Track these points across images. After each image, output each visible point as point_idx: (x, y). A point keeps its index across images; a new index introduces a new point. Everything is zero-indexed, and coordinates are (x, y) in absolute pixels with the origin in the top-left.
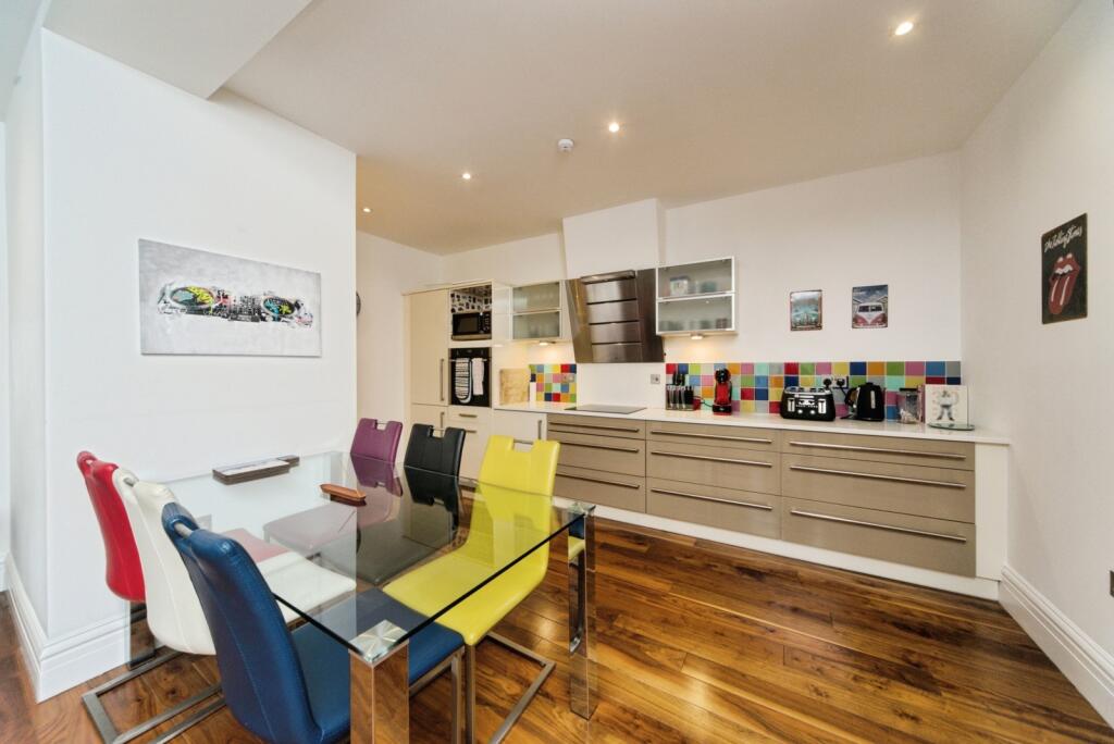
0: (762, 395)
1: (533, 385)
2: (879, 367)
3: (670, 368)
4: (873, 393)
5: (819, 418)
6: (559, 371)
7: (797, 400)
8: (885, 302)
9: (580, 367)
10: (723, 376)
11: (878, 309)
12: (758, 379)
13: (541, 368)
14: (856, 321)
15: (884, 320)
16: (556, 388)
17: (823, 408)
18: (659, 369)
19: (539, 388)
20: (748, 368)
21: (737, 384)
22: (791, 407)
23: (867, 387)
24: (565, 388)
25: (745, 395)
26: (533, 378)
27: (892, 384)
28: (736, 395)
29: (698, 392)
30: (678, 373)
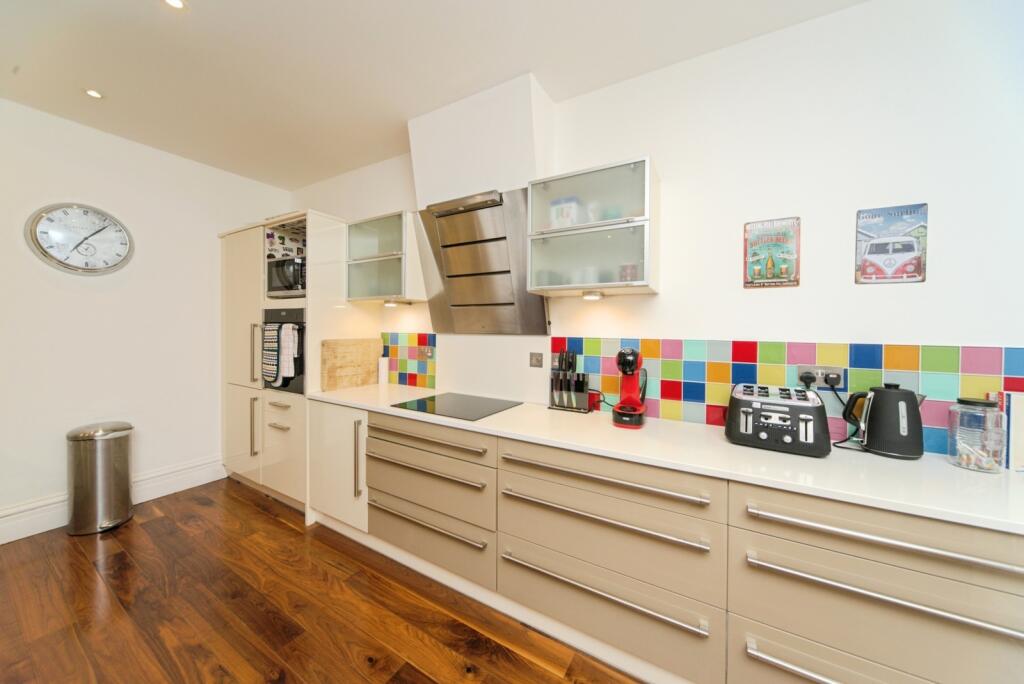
0: (695, 392)
1: (384, 362)
2: (910, 356)
3: (558, 344)
4: (902, 406)
5: (798, 449)
6: (415, 343)
7: (757, 414)
8: (922, 236)
9: (439, 338)
10: (628, 364)
11: (908, 248)
12: (689, 366)
13: (395, 337)
14: (863, 271)
15: (919, 268)
16: (412, 367)
17: (807, 433)
18: (542, 345)
19: (392, 367)
20: (674, 348)
21: (654, 374)
22: (746, 425)
23: (888, 394)
24: (423, 367)
25: (670, 390)
26: (386, 354)
27: (938, 388)
28: (654, 392)
29: (595, 382)
30: (566, 348)
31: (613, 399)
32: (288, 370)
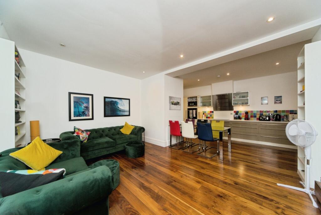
0: (255, 117)
1: (204, 115)
2: (280, 111)
3: (235, 112)
4: (278, 116)
5: (267, 120)
6: (209, 112)
7: (262, 117)
8: (281, 99)
9: (214, 111)
10: (247, 113)
11: (280, 100)
12: (254, 114)
13: (205, 112)
14: (275, 103)
15: (281, 103)
16: (209, 116)
17: (267, 119)
18: (232, 112)
19: (205, 116)
20: (252, 112)
21: (250, 115)
22: (261, 118)
23: (277, 115)
24: (211, 116)
25: (252, 117)
26: (204, 114)
27: (282, 114)
28: (249, 116)
29: (241, 116)
30: (237, 113)
31: (244, 118)
32: (195, 116)
